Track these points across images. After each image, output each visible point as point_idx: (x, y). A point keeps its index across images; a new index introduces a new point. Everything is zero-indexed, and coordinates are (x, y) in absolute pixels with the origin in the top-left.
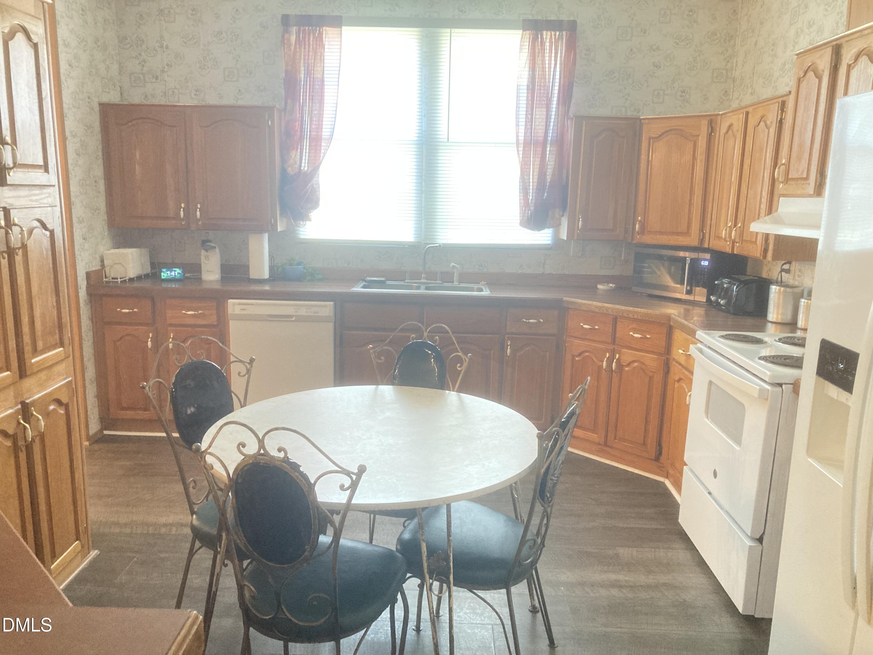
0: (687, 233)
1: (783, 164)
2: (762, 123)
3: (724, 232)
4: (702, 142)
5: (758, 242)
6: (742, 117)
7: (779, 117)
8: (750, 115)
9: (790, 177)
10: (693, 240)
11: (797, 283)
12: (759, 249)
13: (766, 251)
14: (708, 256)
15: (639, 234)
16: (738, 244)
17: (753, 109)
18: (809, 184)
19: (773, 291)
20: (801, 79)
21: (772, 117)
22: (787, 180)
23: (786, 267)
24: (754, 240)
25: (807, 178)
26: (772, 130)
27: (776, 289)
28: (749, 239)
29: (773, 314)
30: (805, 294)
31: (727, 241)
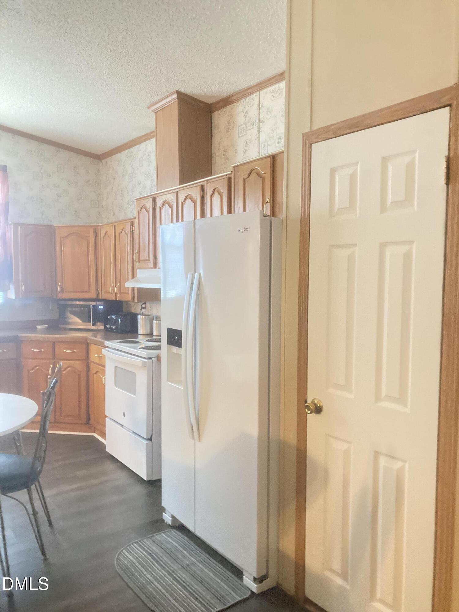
0: (89, 291)
1: (137, 253)
2: (123, 232)
3: (110, 289)
4: (91, 240)
5: (129, 293)
6: (112, 228)
7: (132, 229)
8: (116, 227)
9: (141, 259)
10: (93, 295)
11: (150, 314)
12: (130, 297)
13: (134, 297)
14: (102, 303)
15: (60, 293)
16: (119, 295)
17: (118, 224)
18: (150, 263)
19: (139, 318)
20: (140, 212)
21: (128, 228)
22: (140, 261)
23: (144, 306)
24: (127, 292)
25: (149, 260)
26: (129, 235)
27: (140, 317)
28: (124, 292)
29: (141, 330)
30: (155, 319)
31: (112, 294)
